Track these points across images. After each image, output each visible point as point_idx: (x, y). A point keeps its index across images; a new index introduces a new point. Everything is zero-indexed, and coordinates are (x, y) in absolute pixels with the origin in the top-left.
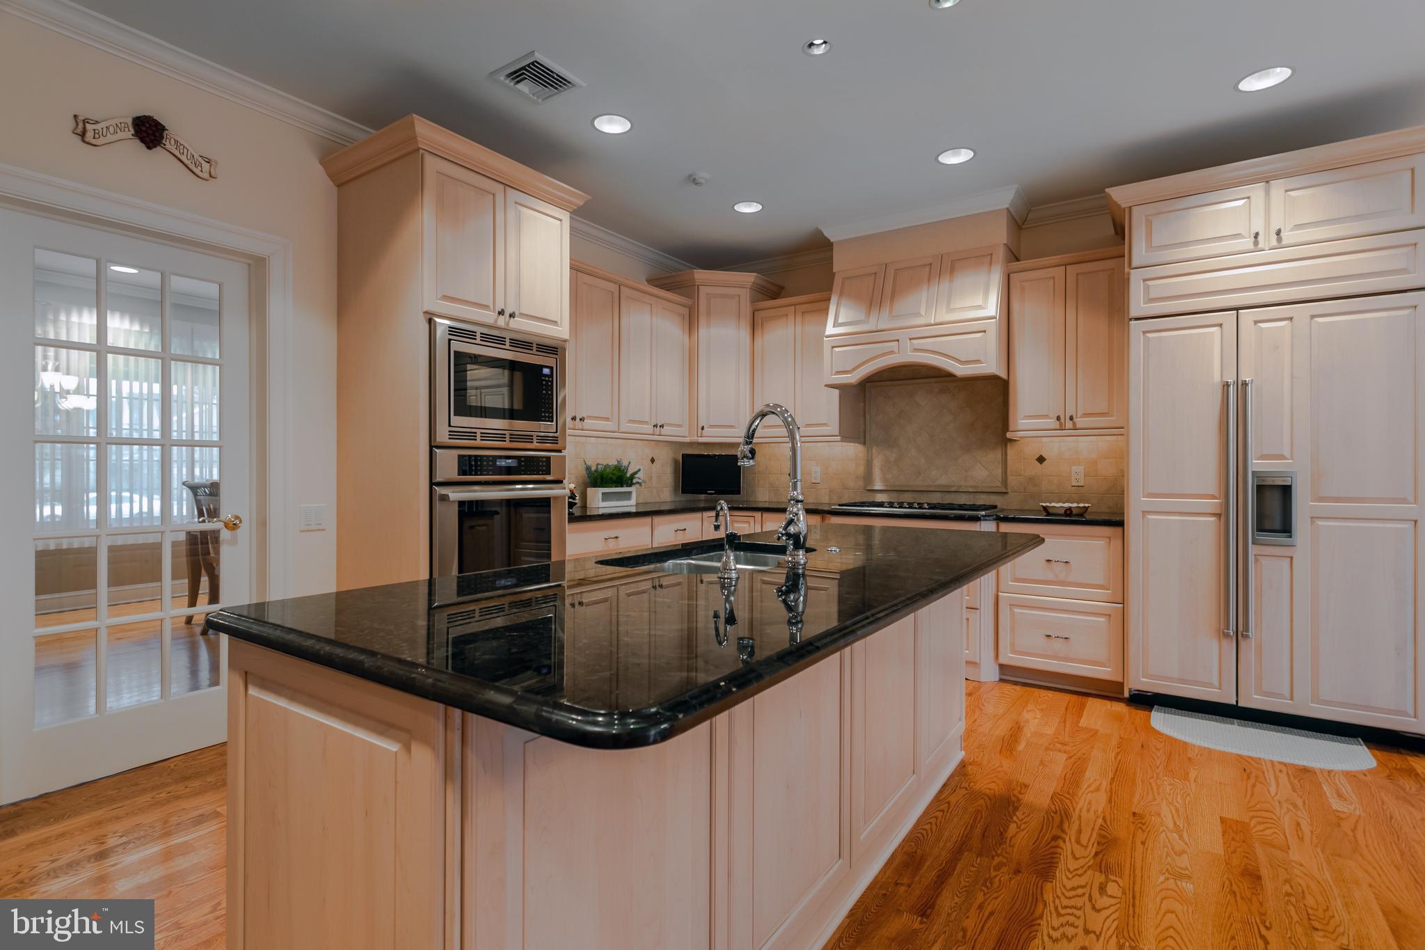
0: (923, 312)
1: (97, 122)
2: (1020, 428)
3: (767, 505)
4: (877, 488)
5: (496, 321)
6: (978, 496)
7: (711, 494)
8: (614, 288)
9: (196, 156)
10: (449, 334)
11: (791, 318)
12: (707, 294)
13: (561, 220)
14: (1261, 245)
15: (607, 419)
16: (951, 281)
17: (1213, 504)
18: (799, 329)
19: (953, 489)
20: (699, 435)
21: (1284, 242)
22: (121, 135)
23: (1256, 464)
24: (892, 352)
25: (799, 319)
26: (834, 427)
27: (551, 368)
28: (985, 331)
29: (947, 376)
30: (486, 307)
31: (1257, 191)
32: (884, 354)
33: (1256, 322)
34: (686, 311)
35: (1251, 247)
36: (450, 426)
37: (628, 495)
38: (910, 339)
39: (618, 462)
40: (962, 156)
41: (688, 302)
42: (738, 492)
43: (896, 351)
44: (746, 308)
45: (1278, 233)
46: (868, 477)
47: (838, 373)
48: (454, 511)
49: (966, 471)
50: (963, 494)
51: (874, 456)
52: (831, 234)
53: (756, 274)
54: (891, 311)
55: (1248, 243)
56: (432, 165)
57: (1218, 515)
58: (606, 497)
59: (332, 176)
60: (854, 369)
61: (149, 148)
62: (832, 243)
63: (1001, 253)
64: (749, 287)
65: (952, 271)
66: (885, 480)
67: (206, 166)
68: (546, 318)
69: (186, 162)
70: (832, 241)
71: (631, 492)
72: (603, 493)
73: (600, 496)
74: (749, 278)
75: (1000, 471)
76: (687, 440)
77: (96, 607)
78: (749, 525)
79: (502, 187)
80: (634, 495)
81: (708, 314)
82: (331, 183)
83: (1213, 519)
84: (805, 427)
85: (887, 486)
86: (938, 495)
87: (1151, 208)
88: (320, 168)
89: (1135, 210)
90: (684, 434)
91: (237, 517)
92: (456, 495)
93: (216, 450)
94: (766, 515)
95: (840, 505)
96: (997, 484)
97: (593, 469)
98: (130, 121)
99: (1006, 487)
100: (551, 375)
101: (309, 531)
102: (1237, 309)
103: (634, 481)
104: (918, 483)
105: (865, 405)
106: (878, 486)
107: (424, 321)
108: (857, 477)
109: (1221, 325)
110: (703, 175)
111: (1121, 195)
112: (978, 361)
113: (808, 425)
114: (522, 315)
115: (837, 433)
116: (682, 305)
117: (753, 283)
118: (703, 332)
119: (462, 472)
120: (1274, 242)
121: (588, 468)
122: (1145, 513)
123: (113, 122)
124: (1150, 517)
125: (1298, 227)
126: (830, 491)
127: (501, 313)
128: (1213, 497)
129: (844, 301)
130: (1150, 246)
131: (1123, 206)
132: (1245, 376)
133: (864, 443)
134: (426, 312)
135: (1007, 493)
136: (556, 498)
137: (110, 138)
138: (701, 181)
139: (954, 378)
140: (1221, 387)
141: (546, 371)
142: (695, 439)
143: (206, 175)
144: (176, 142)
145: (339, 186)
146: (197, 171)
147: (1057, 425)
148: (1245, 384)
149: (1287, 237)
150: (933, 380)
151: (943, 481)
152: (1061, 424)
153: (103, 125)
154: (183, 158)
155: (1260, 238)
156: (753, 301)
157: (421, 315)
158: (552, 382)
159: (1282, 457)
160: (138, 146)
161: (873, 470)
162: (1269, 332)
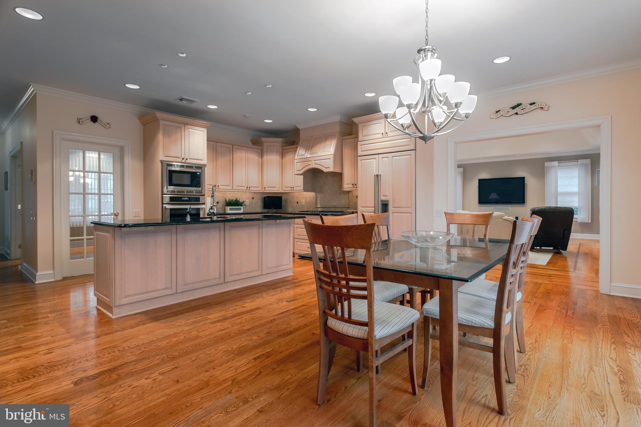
0: (317, 152)
1: (82, 119)
2: (345, 187)
3: (291, 212)
4: (318, 206)
5: (182, 161)
6: (343, 209)
7: (273, 209)
8: (231, 146)
9: (106, 123)
10: (167, 166)
12: (267, 145)
13: (203, 131)
14: (384, 136)
15: (228, 186)
16: (325, 143)
18: (293, 156)
20: (264, 190)
21: (388, 136)
22: (88, 121)
23: (382, 198)
26: (302, 188)
27: (200, 173)
30: (179, 158)
31: (383, 121)
32: (308, 165)
33: (382, 158)
34: (260, 151)
35: (382, 137)
36: (167, 189)
37: (240, 209)
38: (314, 161)
39: (237, 199)
41: (261, 148)
42: (281, 208)
43: (311, 164)
45: (387, 133)
46: (316, 203)
47: (298, 171)
48: (169, 211)
50: (339, 208)
51: (317, 196)
53: (282, 138)
54: (311, 151)
56: (162, 123)
58: (231, 209)
59: (142, 123)
60: (302, 169)
61: (94, 123)
62: (300, 129)
63: (338, 134)
64: (280, 142)
65: (326, 139)
66: (320, 204)
67: (108, 125)
68: (198, 159)
69: (103, 125)
70: (300, 128)
71: (241, 208)
72: (230, 208)
73: (229, 209)
74: (280, 140)
75: (348, 201)
76: (261, 192)
77: (83, 246)
79: (183, 125)
80: (242, 209)
81: (267, 152)
82: (141, 125)
85: (321, 206)
86: (333, 209)
87: (363, 125)
88: (138, 121)
89: (359, 124)
90: (259, 189)
91: (118, 213)
92: (168, 207)
93: (112, 196)
96: (347, 205)
97: (228, 201)
98: (90, 117)
100: (200, 175)
101: (135, 217)
102: (379, 154)
103: (243, 205)
104: (329, 205)
105: (315, 180)
107: (161, 163)
108: (314, 203)
109: (375, 159)
110: (247, 115)
111: (356, 120)
113: (296, 187)
114: (190, 159)
115: (303, 189)
116: (258, 149)
117: (282, 141)
118: (265, 157)
119: (171, 201)
120: (386, 136)
121: (226, 200)
122: (361, 212)
123: (86, 118)
125: (391, 132)
126: (307, 208)
127: (183, 159)
129: (301, 148)
130: (362, 135)
131: (357, 124)
133: (315, 192)
134: (160, 160)
135: (349, 208)
136: (202, 208)
137: (85, 122)
141: (198, 174)
143: (108, 128)
144: (101, 120)
145: (144, 125)
146: (106, 127)
147: (352, 186)
148: (379, 175)
149: (389, 134)
152: (354, 186)
153: (83, 119)
154: (103, 124)
155: (383, 134)
156: (282, 147)
157: (159, 161)
158: (200, 176)
159: (386, 196)
160: (92, 123)
161: (317, 201)
162: (385, 161)
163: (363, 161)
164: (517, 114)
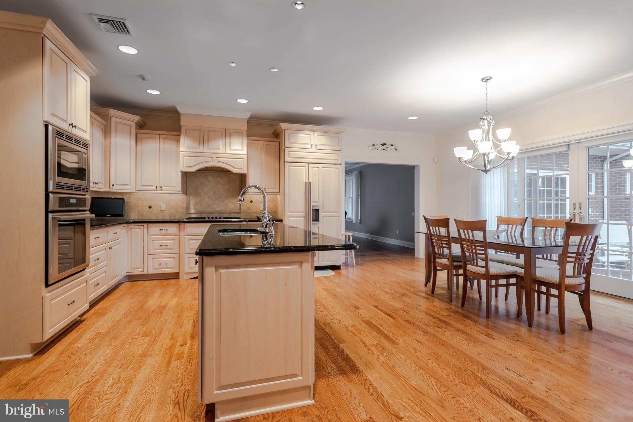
0: (221, 149)
5: (68, 129)
6: (231, 214)
10: (56, 134)
11: (157, 140)
12: (115, 121)
13: (87, 81)
14: (313, 148)
16: (230, 139)
17: (303, 214)
18: (161, 145)
19: (222, 212)
20: (111, 188)
23: (313, 204)
24: (209, 161)
25: (161, 140)
28: (243, 159)
29: (228, 172)
30: (65, 122)
31: (312, 133)
32: (206, 162)
33: (312, 167)
34: (103, 127)
35: (311, 148)
36: (56, 181)
38: (217, 158)
40: (245, 101)
41: (105, 122)
43: (211, 161)
44: (134, 131)
45: (316, 145)
46: (188, 208)
47: (187, 166)
49: (227, 205)
50: (225, 214)
51: (190, 200)
52: (180, 110)
53: (140, 117)
54: (208, 146)
55: (310, 146)
56: (48, 44)
57: (305, 217)
60: (194, 166)
62: (180, 114)
63: (245, 133)
64: (135, 122)
65: (230, 135)
66: (195, 209)
70: (180, 112)
74: (137, 118)
75: (238, 205)
76: (103, 190)
78: (141, 230)
79: (70, 61)
81: (116, 131)
83: (303, 218)
84: (164, 187)
85: (196, 211)
87: (290, 131)
89: (286, 131)
94: (150, 225)
95: (187, 219)
96: (238, 210)
99: (240, 211)
100: (86, 158)
102: (308, 163)
104: (209, 210)
105: (187, 179)
106: (192, 211)
107: (43, 125)
108: (183, 208)
109: (305, 167)
110: (147, 77)
112: (241, 169)
113: (166, 186)
115: (180, 190)
116: (102, 124)
117: (138, 121)
118: (113, 138)
119: (60, 204)
120: (315, 148)
122: (289, 217)
124: (290, 218)
125: (320, 145)
126: (170, 214)
127: (70, 125)
128: (303, 212)
129: (187, 137)
130: (289, 142)
131: (283, 129)
132: (310, 181)
133: (186, 194)
134: (45, 121)
135: (241, 213)
136: (87, 218)
138: (146, 79)
139: (230, 172)
140: (305, 184)
141: (84, 156)
142: (108, 190)
148: (310, 183)
149: (318, 147)
150: (215, 172)
151: (218, 209)
155: (313, 146)
156: (137, 129)
158: (86, 161)
159: (317, 202)
161: (190, 205)
162: (314, 170)
163: (291, 167)
164: (384, 149)
